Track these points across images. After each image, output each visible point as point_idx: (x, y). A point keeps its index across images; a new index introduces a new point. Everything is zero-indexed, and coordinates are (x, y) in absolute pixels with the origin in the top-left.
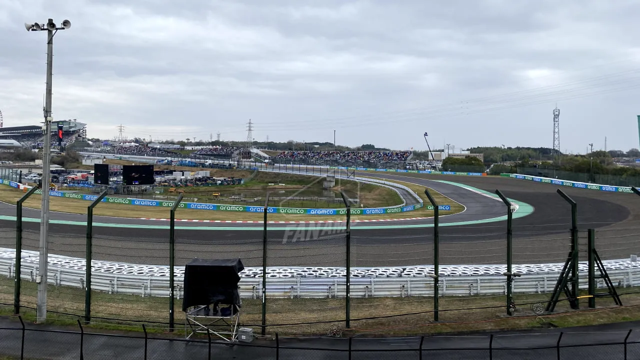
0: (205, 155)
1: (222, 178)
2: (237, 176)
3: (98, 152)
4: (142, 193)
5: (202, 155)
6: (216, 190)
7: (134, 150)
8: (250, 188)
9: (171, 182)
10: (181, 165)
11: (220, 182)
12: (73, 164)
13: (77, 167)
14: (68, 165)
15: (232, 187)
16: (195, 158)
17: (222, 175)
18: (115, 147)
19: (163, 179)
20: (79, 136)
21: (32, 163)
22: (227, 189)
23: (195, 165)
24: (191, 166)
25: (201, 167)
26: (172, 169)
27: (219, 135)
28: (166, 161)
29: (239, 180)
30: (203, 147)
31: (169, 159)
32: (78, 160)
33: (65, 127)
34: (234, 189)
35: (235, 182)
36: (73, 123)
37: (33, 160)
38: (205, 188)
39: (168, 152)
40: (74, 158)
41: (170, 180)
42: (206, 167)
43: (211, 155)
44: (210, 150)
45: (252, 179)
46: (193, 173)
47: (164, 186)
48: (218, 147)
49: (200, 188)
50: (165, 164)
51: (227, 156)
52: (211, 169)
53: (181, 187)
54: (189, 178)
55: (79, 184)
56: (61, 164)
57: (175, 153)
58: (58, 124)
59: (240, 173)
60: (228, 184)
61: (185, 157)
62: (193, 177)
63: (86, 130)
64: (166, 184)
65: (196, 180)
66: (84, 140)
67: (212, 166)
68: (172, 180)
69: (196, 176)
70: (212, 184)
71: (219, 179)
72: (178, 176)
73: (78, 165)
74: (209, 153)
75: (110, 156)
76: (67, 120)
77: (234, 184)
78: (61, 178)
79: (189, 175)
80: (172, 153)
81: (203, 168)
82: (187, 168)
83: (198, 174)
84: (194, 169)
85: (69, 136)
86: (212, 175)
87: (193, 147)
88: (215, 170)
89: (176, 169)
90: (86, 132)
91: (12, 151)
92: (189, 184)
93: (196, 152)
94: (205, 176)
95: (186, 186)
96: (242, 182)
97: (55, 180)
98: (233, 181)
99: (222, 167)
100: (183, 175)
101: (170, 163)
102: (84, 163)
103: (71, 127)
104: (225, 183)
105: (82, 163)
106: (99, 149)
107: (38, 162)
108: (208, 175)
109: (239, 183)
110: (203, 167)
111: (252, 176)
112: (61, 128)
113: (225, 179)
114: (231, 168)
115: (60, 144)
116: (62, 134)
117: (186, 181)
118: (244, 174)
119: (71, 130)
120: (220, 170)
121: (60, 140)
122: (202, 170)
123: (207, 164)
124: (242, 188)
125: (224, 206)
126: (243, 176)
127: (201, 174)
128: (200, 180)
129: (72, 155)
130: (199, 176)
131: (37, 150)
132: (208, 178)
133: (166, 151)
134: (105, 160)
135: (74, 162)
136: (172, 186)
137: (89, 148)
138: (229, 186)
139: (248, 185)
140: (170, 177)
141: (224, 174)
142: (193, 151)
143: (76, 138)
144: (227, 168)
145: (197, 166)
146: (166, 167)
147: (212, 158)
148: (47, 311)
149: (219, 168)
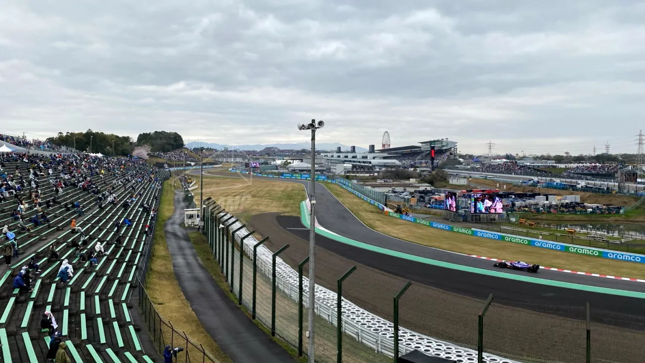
0: (581, 174)
1: (594, 205)
2: (616, 202)
3: (467, 170)
4: (491, 222)
5: (577, 174)
6: (586, 219)
7: (502, 168)
8: (632, 219)
9: (532, 207)
10: (548, 187)
11: (591, 210)
12: (442, 183)
13: (445, 186)
14: (437, 184)
15: (606, 217)
16: (569, 177)
17: (598, 200)
18: (483, 164)
19: (524, 204)
20: (451, 154)
21: (407, 182)
22: (601, 219)
23: (563, 188)
24: (560, 189)
25: (571, 189)
26: (537, 191)
27: (607, 147)
28: (532, 182)
29: (618, 208)
30: (578, 165)
31: (536, 179)
32: (446, 179)
33: (437, 146)
34: (609, 219)
35: (612, 210)
36: (445, 142)
37: (408, 178)
38: (571, 216)
39: (538, 171)
40: (442, 177)
41: (531, 205)
42: (577, 190)
43: (589, 175)
44: (588, 168)
45: (637, 208)
46: (559, 198)
47: (525, 211)
48: (598, 164)
49: (565, 216)
50: (531, 186)
51: (609, 176)
52: (583, 193)
53: (543, 213)
54: (554, 203)
55: (440, 205)
56: (431, 183)
57: (545, 171)
58: (431, 144)
59: (619, 200)
60: (602, 213)
61: (555, 176)
62: (558, 202)
63: (457, 148)
64: (527, 209)
65: (562, 205)
66: (455, 158)
67: (586, 189)
68: (535, 205)
69: (563, 201)
70: (581, 212)
71: (590, 206)
72: (541, 200)
73: (445, 184)
74: (585, 172)
75: (477, 175)
76: (440, 139)
77: (609, 213)
78: (427, 198)
79: (554, 200)
80: (543, 171)
81: (573, 192)
82: (554, 191)
83: (565, 199)
84: (561, 192)
85: (442, 155)
86: (583, 199)
87: (567, 165)
88: (588, 194)
89: (541, 192)
90: (457, 150)
91: (393, 169)
92: (552, 210)
93: (570, 171)
94: (574, 201)
95: (549, 212)
96: (622, 211)
97: (422, 199)
98: (609, 209)
99: (598, 191)
100: (547, 200)
101: (535, 185)
102: (451, 182)
103: (444, 146)
104: (598, 211)
105: (449, 182)
106: (469, 167)
107: (412, 181)
108: (578, 200)
109: (618, 212)
110: (573, 190)
111: (638, 203)
112: (433, 148)
113: (598, 207)
114: (609, 192)
115: (432, 163)
116: (435, 153)
117: (550, 206)
118: (626, 201)
119: (444, 148)
120: (594, 194)
121: (433, 159)
122: (572, 194)
123: (579, 186)
124: (621, 219)
125: (574, 248)
126: (625, 203)
127: (569, 199)
128: (567, 206)
129: (441, 175)
130: (567, 201)
131: (412, 169)
132: (577, 203)
133: (535, 169)
134: (470, 179)
135: (442, 181)
136: (533, 212)
137: (459, 166)
138: (603, 215)
139: (629, 215)
140: (532, 201)
141: (600, 199)
142: (566, 169)
143: (448, 156)
144: (604, 193)
145: (566, 189)
146: (531, 188)
147: (589, 177)
148: (315, 361)
149: (593, 192)
